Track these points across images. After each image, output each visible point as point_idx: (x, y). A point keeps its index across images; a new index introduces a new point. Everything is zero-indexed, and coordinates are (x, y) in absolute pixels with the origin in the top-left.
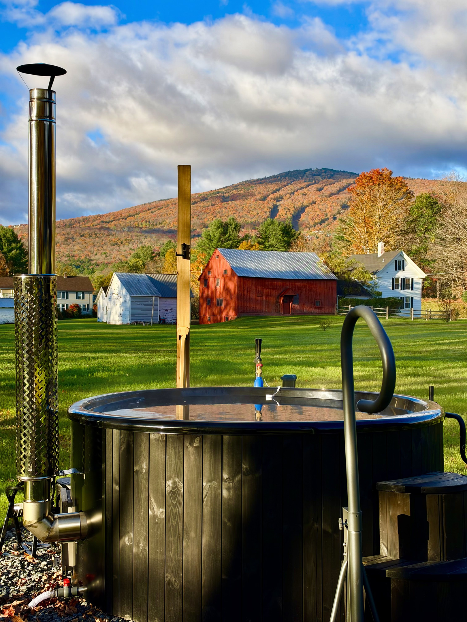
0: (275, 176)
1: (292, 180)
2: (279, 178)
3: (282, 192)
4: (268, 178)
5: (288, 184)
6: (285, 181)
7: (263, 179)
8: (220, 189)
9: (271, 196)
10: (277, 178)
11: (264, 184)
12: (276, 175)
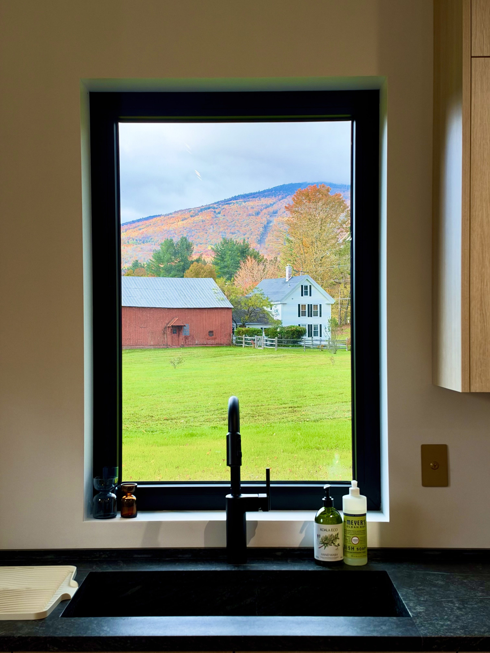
0: (268, 190)
1: (287, 194)
2: (273, 192)
3: (275, 207)
4: (262, 192)
5: (283, 198)
6: (280, 195)
7: (256, 193)
8: (211, 204)
9: (264, 211)
10: (272, 192)
11: (258, 198)
12: (270, 188)
